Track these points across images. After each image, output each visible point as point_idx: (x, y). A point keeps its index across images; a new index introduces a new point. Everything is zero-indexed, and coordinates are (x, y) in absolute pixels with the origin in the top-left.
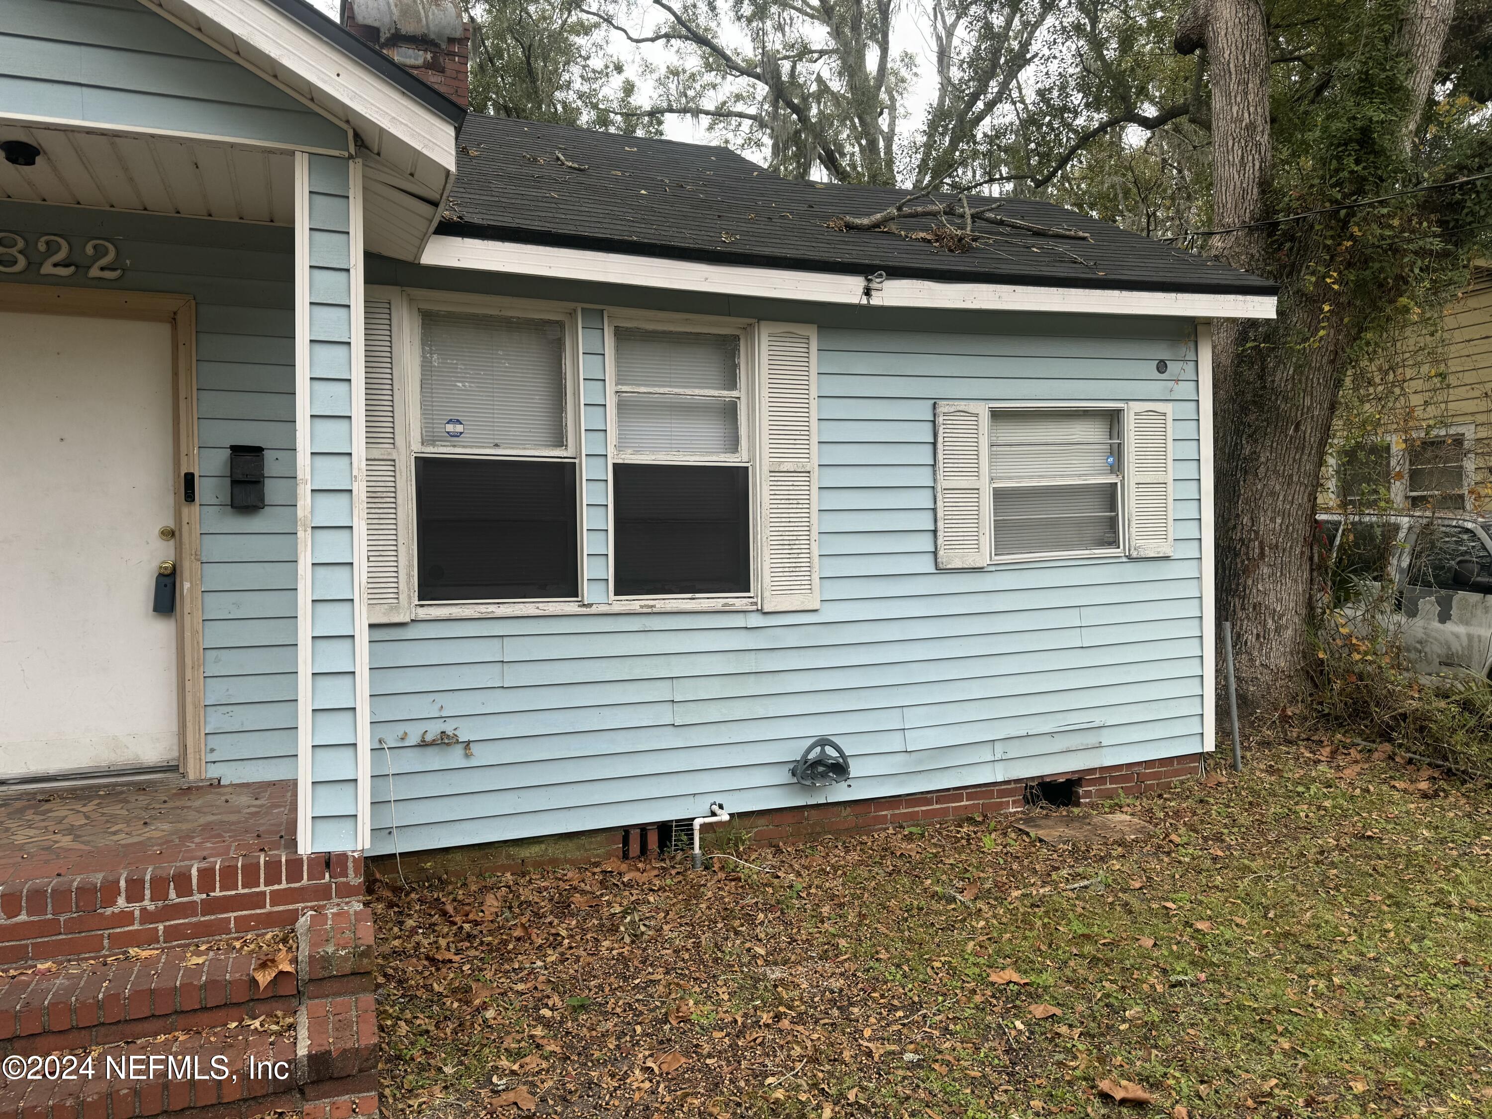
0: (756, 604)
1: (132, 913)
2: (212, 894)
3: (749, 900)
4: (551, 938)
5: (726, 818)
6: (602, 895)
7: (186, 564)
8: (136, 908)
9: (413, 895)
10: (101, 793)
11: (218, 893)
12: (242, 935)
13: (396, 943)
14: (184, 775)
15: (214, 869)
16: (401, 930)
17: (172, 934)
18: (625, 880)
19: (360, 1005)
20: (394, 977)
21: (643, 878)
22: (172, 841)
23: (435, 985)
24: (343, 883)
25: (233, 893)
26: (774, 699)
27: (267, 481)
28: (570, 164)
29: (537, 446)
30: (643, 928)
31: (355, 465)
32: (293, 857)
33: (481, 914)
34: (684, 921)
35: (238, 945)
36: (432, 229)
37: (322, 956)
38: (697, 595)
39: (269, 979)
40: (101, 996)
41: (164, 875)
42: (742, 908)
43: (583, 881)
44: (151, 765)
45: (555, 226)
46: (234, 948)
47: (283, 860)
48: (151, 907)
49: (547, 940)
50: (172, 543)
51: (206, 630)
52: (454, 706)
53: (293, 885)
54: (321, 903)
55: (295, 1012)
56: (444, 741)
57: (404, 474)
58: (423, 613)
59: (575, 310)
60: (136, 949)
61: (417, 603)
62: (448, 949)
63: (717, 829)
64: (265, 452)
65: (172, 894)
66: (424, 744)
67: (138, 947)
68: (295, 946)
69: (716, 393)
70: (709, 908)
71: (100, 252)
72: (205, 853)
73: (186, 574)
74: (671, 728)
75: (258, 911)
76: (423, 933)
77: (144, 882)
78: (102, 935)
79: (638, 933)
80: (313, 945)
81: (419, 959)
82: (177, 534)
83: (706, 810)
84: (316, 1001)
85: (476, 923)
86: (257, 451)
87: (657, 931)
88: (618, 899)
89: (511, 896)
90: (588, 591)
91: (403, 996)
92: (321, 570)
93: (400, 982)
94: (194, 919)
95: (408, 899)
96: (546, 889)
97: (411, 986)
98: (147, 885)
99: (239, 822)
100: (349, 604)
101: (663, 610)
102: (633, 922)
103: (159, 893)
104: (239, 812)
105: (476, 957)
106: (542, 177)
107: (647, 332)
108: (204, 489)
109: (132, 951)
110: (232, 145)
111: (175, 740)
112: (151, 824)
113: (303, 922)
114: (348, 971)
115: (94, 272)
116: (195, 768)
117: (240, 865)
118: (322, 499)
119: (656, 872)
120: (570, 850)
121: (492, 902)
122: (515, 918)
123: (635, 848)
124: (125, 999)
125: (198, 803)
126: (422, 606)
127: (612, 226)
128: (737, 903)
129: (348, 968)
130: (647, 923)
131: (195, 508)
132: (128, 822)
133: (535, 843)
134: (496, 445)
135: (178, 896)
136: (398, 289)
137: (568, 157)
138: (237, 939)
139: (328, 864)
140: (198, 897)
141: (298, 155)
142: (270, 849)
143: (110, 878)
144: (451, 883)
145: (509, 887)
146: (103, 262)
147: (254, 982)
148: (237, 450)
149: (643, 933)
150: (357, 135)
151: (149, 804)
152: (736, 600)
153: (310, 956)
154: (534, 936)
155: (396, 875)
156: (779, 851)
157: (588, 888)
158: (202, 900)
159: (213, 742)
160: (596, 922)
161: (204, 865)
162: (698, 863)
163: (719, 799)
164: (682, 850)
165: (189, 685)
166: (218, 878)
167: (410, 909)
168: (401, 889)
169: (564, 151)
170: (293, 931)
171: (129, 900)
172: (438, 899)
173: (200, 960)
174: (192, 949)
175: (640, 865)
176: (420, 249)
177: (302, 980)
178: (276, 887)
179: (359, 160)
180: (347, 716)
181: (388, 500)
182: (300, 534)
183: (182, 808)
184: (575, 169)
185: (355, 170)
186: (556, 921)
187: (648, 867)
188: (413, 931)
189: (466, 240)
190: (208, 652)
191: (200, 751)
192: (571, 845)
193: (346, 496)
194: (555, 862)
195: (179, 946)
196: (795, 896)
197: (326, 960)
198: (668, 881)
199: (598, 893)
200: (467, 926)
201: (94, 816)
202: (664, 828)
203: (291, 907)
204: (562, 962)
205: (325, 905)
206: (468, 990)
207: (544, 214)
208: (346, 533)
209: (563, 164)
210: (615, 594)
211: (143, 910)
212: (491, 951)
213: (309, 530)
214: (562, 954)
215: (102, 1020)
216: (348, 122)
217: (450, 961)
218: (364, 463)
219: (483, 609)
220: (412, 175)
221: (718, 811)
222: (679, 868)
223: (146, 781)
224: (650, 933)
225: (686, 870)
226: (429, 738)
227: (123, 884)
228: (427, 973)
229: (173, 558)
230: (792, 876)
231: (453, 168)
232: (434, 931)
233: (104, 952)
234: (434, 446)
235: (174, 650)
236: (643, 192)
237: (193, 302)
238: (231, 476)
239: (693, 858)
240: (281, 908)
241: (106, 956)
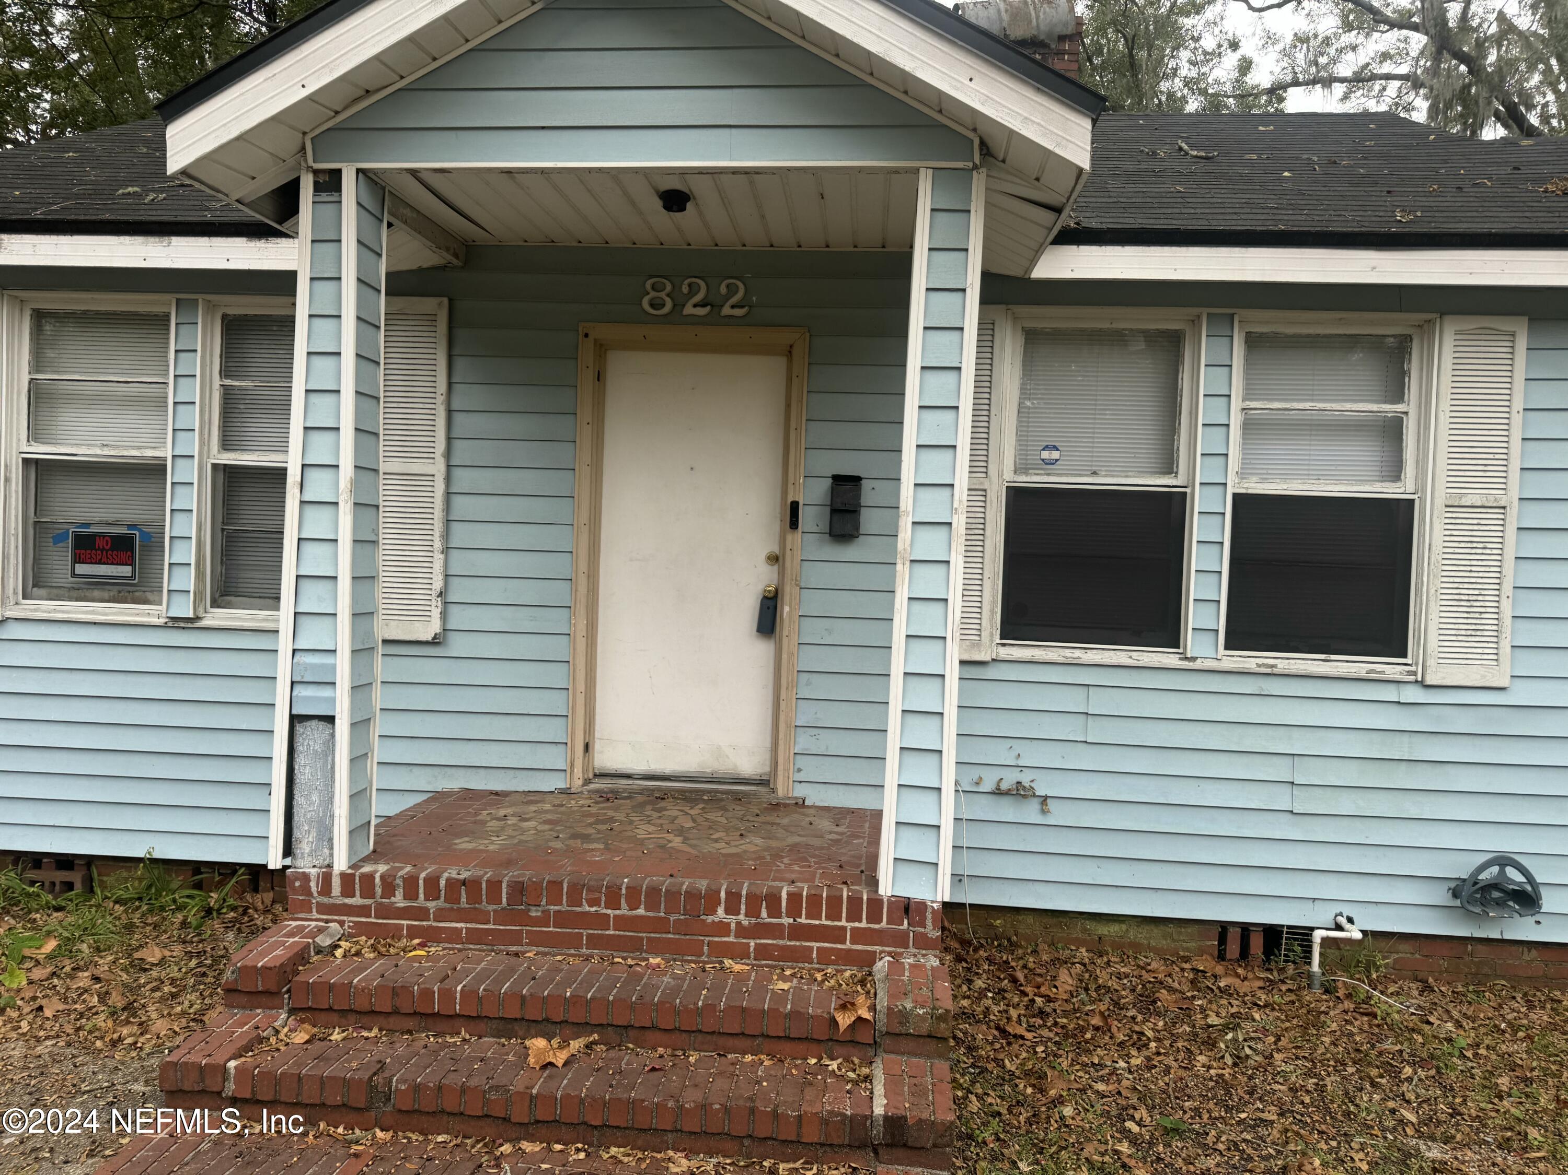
0: (1415, 673)
1: (729, 924)
2: (799, 920)
3: (1389, 1045)
4: (1135, 1037)
5: (1359, 936)
6: (1193, 997)
7: (787, 589)
8: (732, 920)
9: (981, 952)
10: (705, 798)
11: (803, 920)
12: (823, 967)
13: (965, 1003)
14: (774, 791)
15: (801, 895)
16: (970, 989)
17: (763, 953)
18: (1222, 985)
19: (935, 1072)
20: (964, 1042)
21: (1244, 987)
22: (764, 858)
23: (1007, 1061)
24: (921, 934)
25: (817, 922)
26: (1432, 797)
27: (863, 511)
28: (1195, 153)
29: (1141, 473)
30: (1248, 1051)
31: (956, 497)
32: (873, 896)
33: (1054, 990)
34: (1301, 1053)
35: (819, 976)
36: (1051, 237)
37: (900, 1011)
38: (1333, 657)
39: (848, 1023)
40: (700, 1004)
41: (758, 893)
42: (1381, 1054)
43: (1170, 975)
44: (747, 776)
45: (1185, 222)
46: (816, 980)
47: (865, 897)
48: (745, 923)
49: (1131, 1037)
50: (776, 567)
51: (801, 653)
52: (1032, 756)
53: (872, 926)
54: (898, 950)
55: (871, 1063)
56: (1020, 792)
57: (994, 505)
58: (1004, 653)
59: (1199, 317)
60: (730, 961)
61: (999, 641)
62: (1019, 1022)
63: (1342, 946)
64: (863, 482)
65: (764, 914)
66: (998, 792)
67: (732, 959)
68: (872, 991)
69: (1375, 407)
70: (1334, 1044)
71: (732, 290)
72: (793, 876)
73: (787, 598)
74: (1289, 816)
75: (839, 946)
76: (993, 998)
77: (740, 896)
78: (703, 941)
79: (1242, 1055)
80: (891, 996)
81: (989, 1027)
82: (781, 559)
83: (1328, 921)
84: (892, 1056)
85: (1049, 999)
86: (855, 480)
87: (1266, 1058)
88: (1214, 1007)
89: (1087, 976)
90: (1192, 643)
91: (973, 1066)
92: (917, 606)
93: (970, 1049)
94: (781, 942)
95: (977, 956)
96: (1127, 976)
97: (981, 1056)
98: (743, 900)
99: (822, 848)
100: (940, 642)
101: (1286, 672)
102: (1235, 1040)
103: (753, 912)
104: (822, 837)
105: (1050, 1039)
106: (1164, 171)
107: (1287, 336)
108: (807, 517)
109: (728, 962)
110: (860, 169)
111: (768, 756)
112: (746, 836)
113: (882, 966)
114: (924, 1032)
115: (726, 310)
116: (783, 784)
117: (824, 895)
118: (921, 530)
119: (1261, 984)
120: (1156, 937)
121: (1066, 980)
122: (1093, 1002)
123: (1233, 950)
124: (720, 1011)
125: (785, 821)
126: (1004, 645)
127: (1251, 216)
128: (1373, 1046)
129: (924, 1029)
130: (1252, 1044)
131: (798, 535)
132: (727, 831)
133: (1115, 921)
134: (1095, 473)
135: (769, 917)
136: (1003, 307)
137: (1192, 146)
138: (819, 970)
139: (907, 910)
140: (786, 921)
141: (922, 171)
142: (853, 884)
143: (713, 887)
144: (1021, 947)
145: (1084, 965)
146: (734, 300)
147: (834, 1022)
148: (837, 479)
149: (1247, 1057)
150: (983, 143)
151: (744, 815)
152: (1388, 667)
153: (889, 1008)
154: (1114, 1029)
155: (964, 926)
156: (1427, 988)
157: (1176, 985)
158: (789, 924)
159: (801, 762)
160: (1188, 1029)
161: (792, 889)
162: (1317, 983)
163: (1348, 911)
164: (1294, 962)
165: (783, 705)
166: (804, 905)
167: (978, 968)
168: (969, 943)
169: (1186, 140)
170: (870, 974)
171: (727, 912)
172: (1007, 962)
173: (786, 986)
174: (778, 971)
175: (1240, 971)
176: (1033, 262)
177: (880, 1032)
178: (857, 924)
179: (984, 170)
180: (933, 759)
181: (977, 532)
182: (899, 567)
183: (773, 824)
184: (1201, 157)
185: (979, 182)
186: (1140, 1018)
187: (1250, 975)
188: (982, 994)
189: (1082, 247)
190: (801, 674)
191: (788, 770)
192: (1157, 931)
193: (944, 529)
194: (1137, 947)
195: (767, 966)
196: (1457, 1053)
197: (904, 1016)
198: (1276, 998)
199: (1189, 994)
200: (1039, 1000)
201: (699, 820)
202: (1272, 933)
203: (869, 948)
204: (1150, 1068)
205: (902, 954)
206: (1042, 1076)
207: (1169, 211)
208: (943, 567)
209: (1187, 154)
210: (1226, 648)
211: (739, 924)
212: (1066, 1036)
213: (908, 563)
214: (1149, 1059)
215: (700, 1027)
216: (975, 130)
217: (1022, 1037)
218: (966, 492)
219: (1068, 653)
220: (1037, 179)
221: (1347, 926)
222: (1290, 985)
223: (742, 792)
224: (1257, 1058)
225: (1299, 988)
226: (1004, 786)
227: (723, 895)
228: (997, 1046)
229: (775, 582)
230: (1450, 1026)
231: (1086, 165)
232: (1004, 998)
233: (704, 958)
234: (1027, 474)
235: (771, 669)
236: (1286, 174)
237: (808, 334)
238: (831, 505)
239: (1310, 976)
240: (860, 947)
241: (705, 963)
